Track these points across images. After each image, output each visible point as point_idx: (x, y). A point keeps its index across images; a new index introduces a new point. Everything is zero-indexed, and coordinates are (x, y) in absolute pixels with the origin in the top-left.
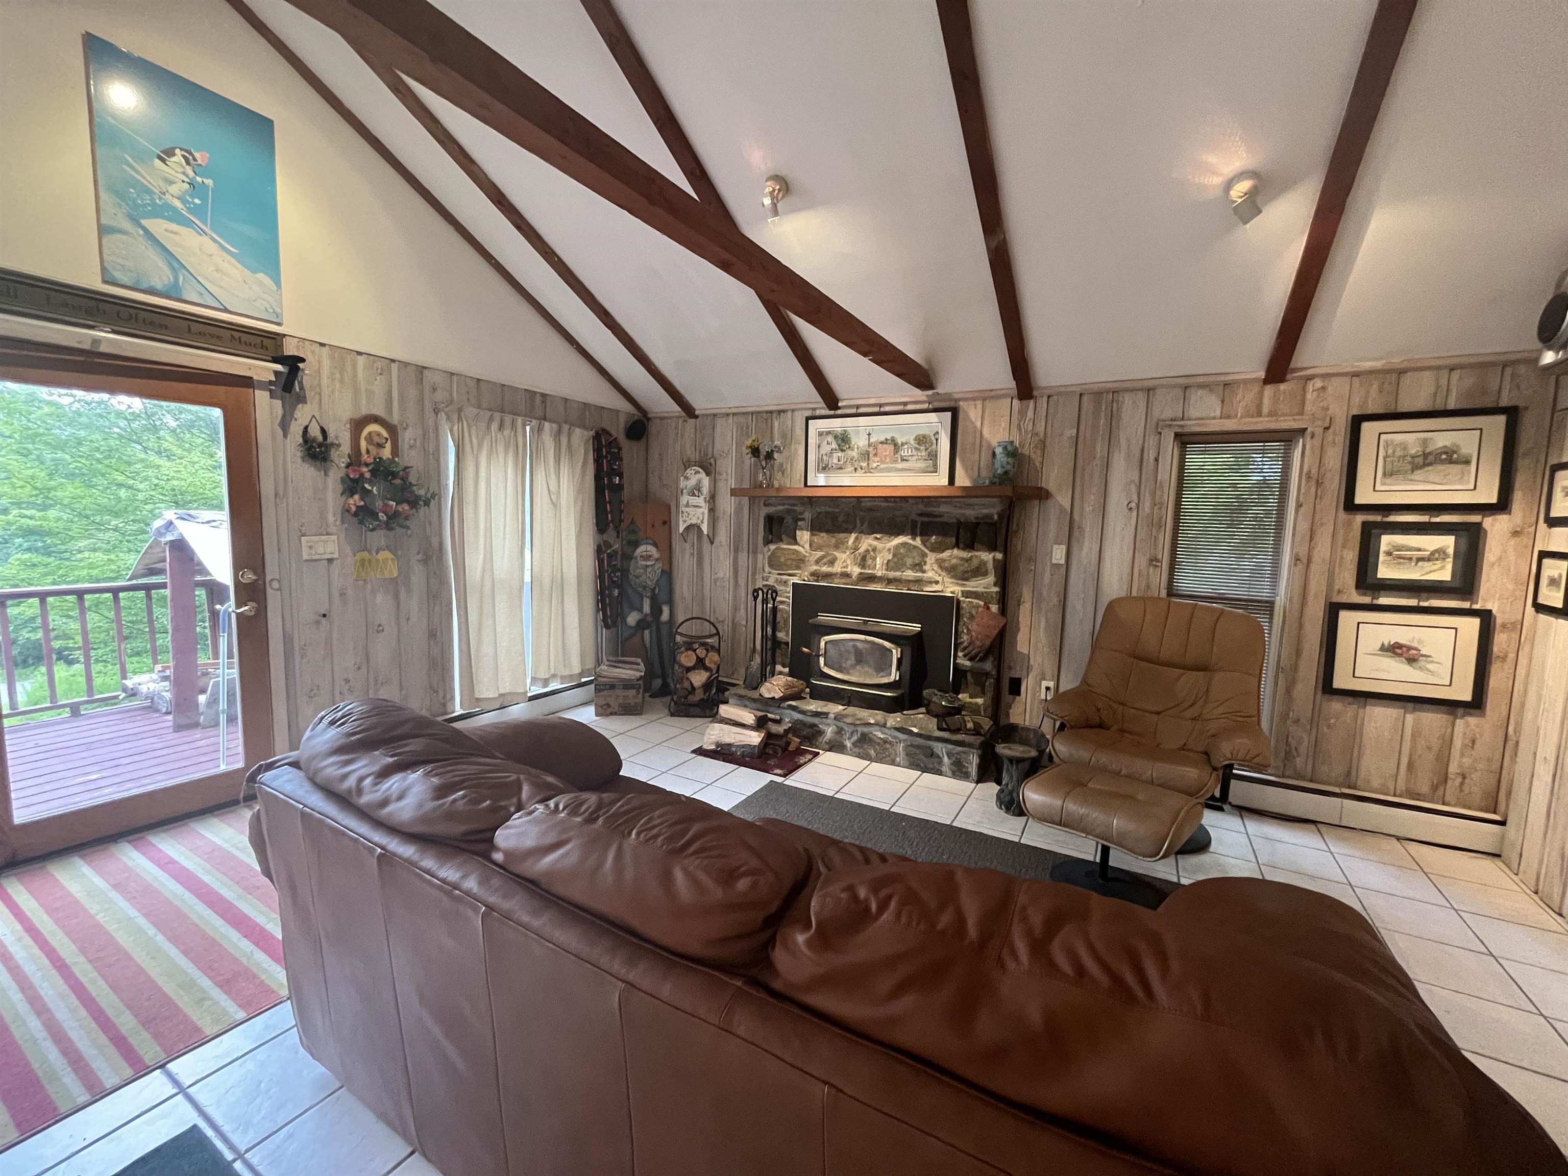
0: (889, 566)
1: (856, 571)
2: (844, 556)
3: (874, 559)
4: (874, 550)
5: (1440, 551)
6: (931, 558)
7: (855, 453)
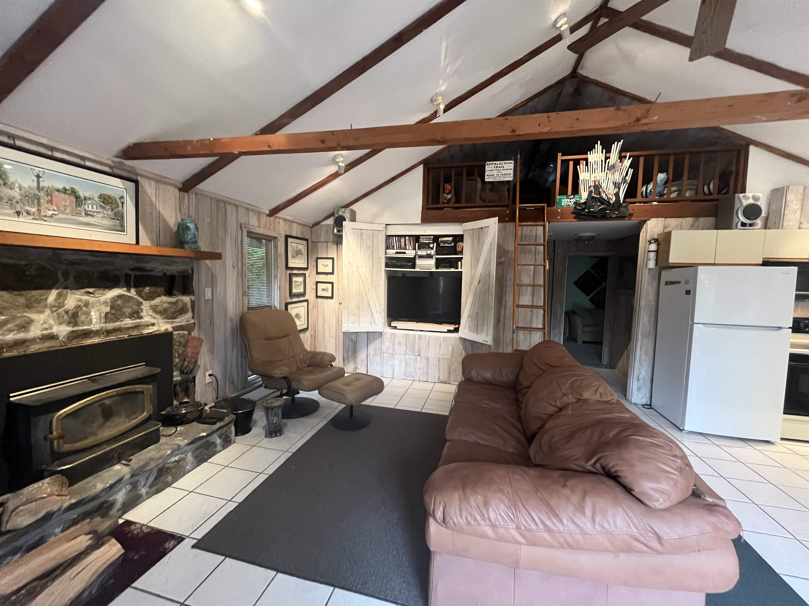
0: (107, 318)
1: (62, 330)
2: (42, 317)
3: (88, 314)
5: (301, 282)
6: (146, 305)
7: (16, 193)
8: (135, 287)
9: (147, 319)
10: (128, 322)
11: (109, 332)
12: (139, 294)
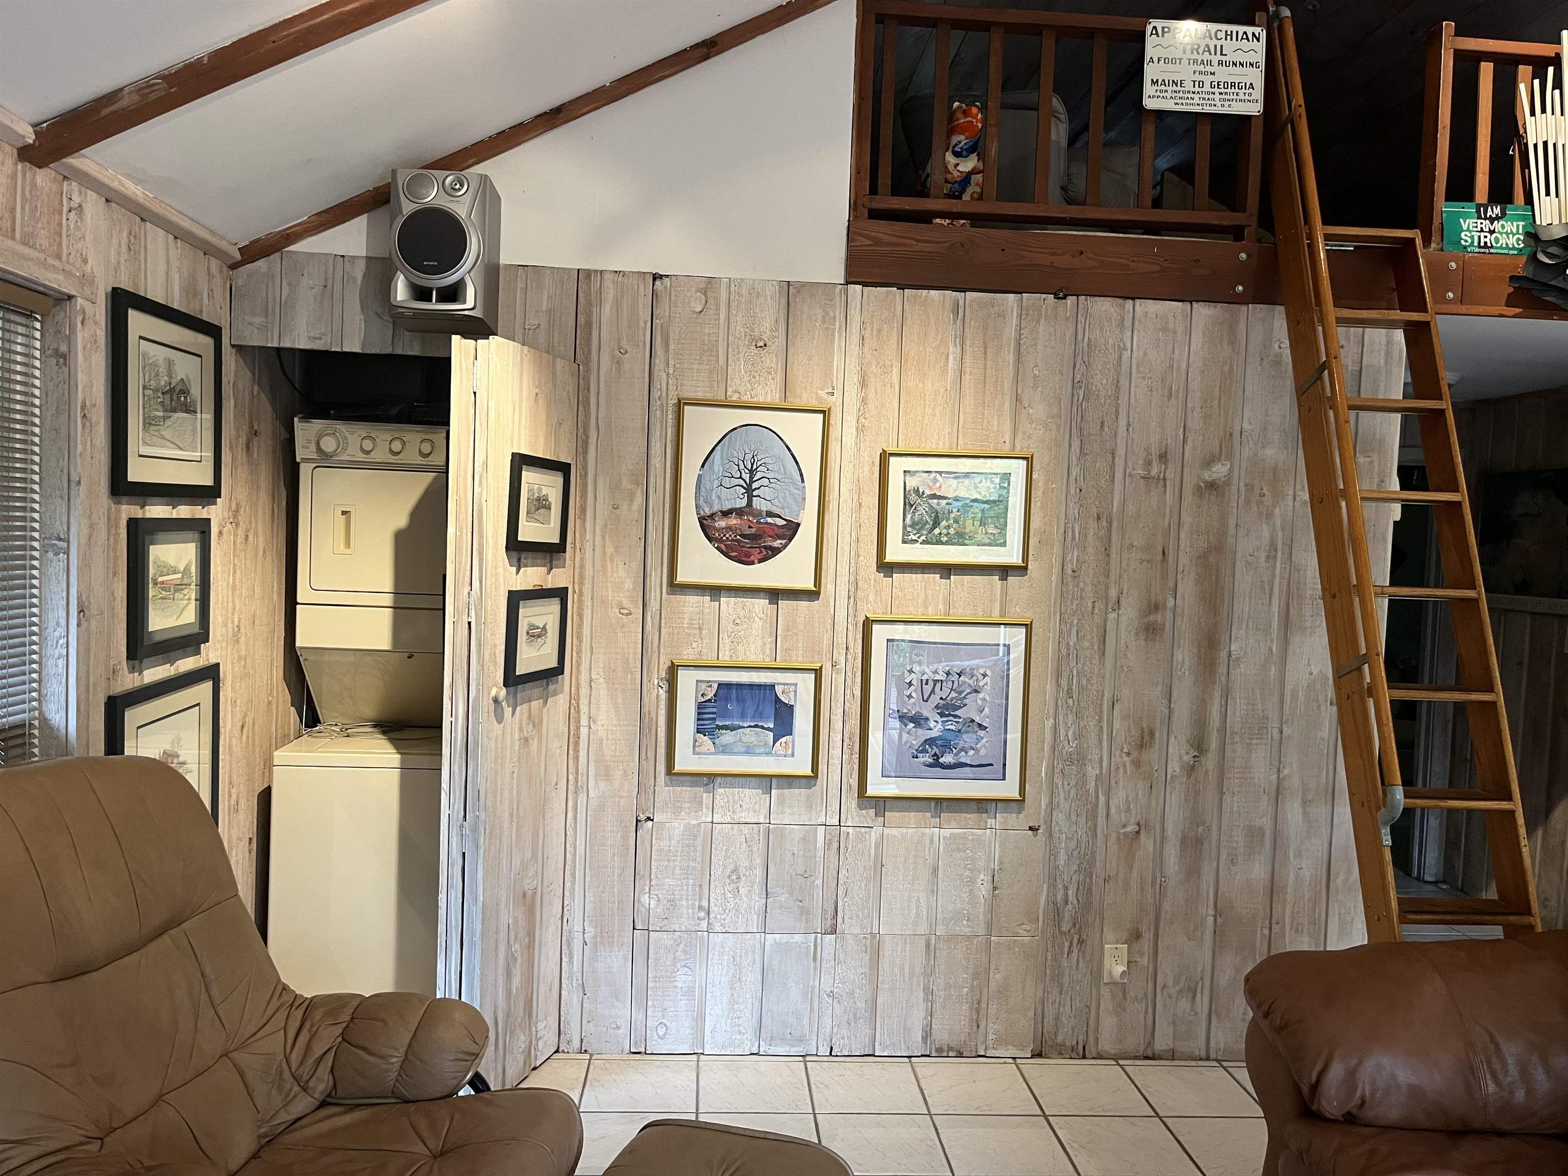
5: (187, 570)
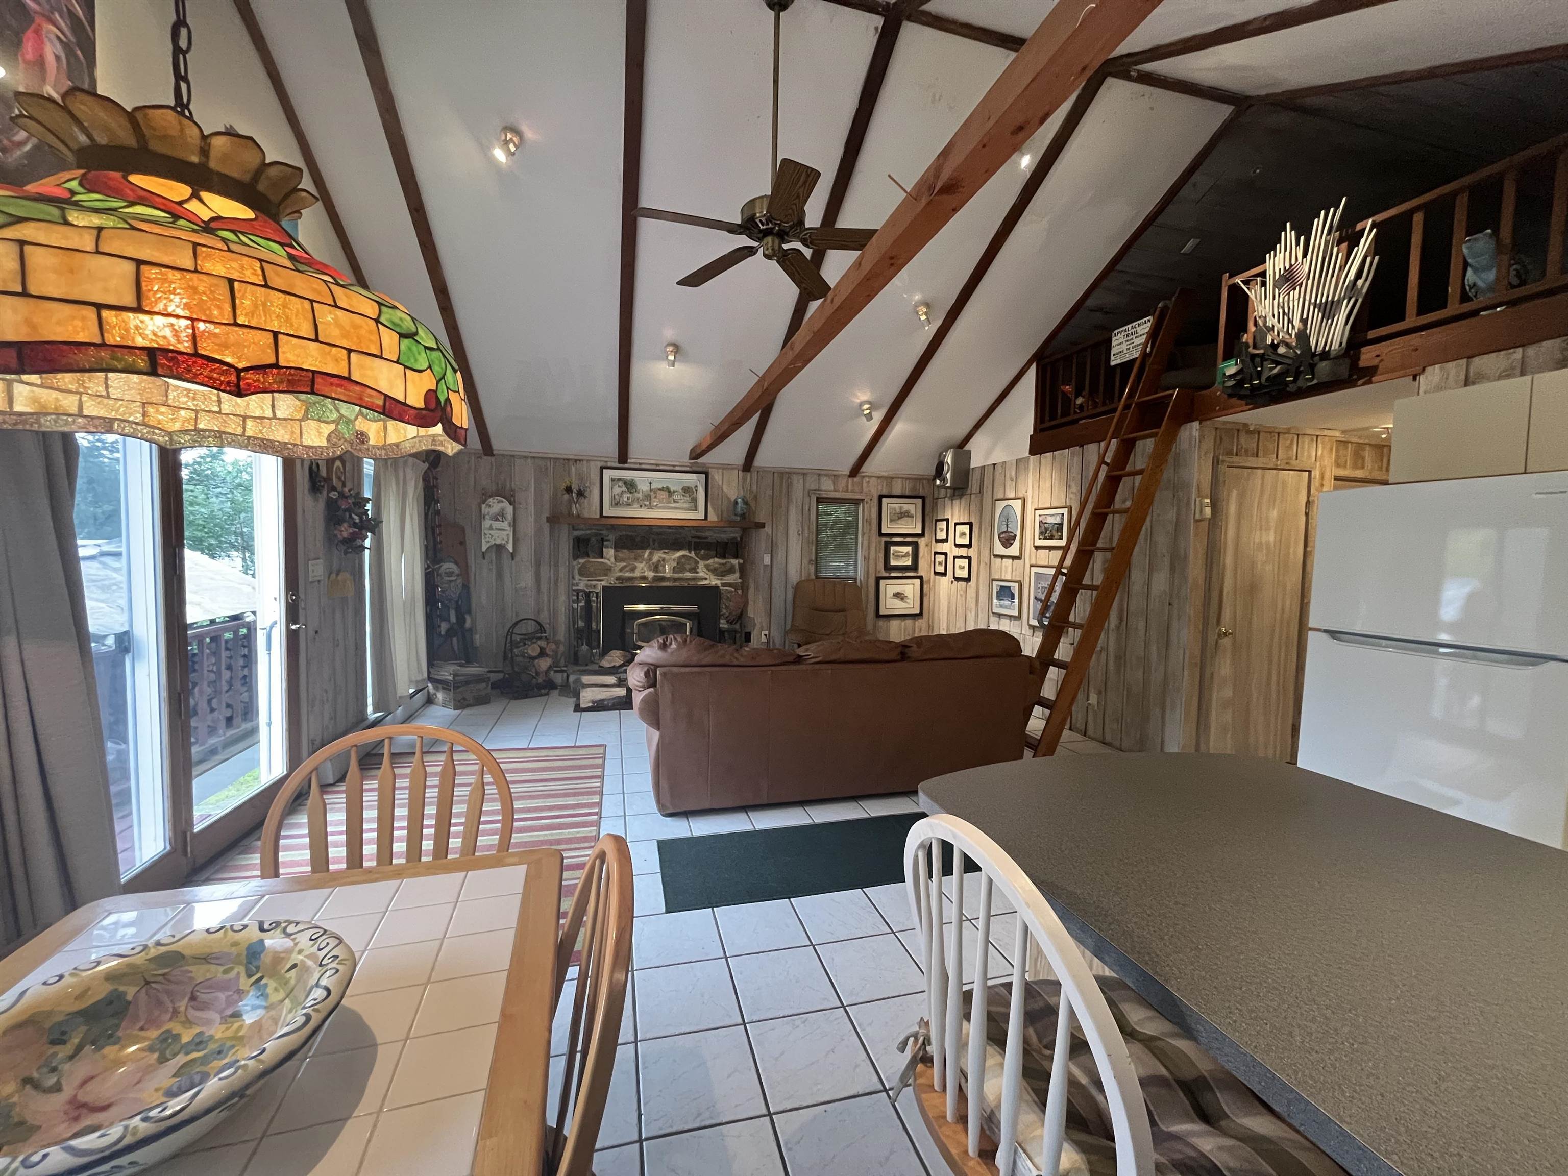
0: (674, 570)
1: (650, 574)
2: (641, 565)
3: (664, 566)
4: (664, 560)
5: (908, 553)
6: (701, 564)
7: (640, 495)
8: (695, 549)
9: (701, 574)
10: (688, 575)
11: (675, 580)
12: (697, 555)
